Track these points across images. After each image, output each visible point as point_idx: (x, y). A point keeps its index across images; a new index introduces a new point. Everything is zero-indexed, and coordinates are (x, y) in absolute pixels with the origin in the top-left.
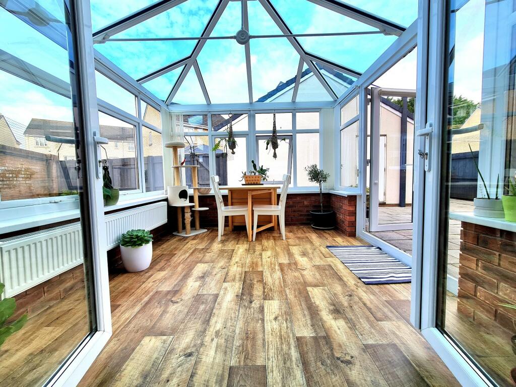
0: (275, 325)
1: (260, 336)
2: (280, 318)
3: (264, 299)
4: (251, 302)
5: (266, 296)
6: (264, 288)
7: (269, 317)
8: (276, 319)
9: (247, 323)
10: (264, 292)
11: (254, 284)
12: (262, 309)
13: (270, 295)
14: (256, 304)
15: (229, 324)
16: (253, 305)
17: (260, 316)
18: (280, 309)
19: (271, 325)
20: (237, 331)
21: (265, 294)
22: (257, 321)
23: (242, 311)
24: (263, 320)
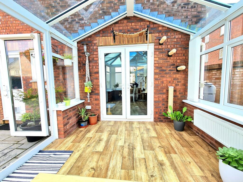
0: (121, 138)
1: (126, 135)
2: (120, 139)
3: (123, 146)
4: (129, 145)
5: (122, 148)
6: (123, 152)
7: (123, 140)
8: (121, 139)
9: (130, 139)
10: (123, 150)
11: (128, 155)
12: (125, 142)
13: (120, 148)
14: (127, 144)
15: (135, 138)
16: (128, 144)
17: (126, 140)
18: (118, 142)
19: (123, 138)
20: (132, 136)
21: (123, 149)
22: (127, 139)
23: (132, 142)
24: (125, 139)
